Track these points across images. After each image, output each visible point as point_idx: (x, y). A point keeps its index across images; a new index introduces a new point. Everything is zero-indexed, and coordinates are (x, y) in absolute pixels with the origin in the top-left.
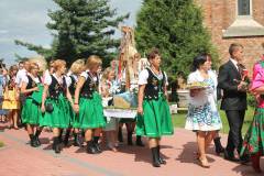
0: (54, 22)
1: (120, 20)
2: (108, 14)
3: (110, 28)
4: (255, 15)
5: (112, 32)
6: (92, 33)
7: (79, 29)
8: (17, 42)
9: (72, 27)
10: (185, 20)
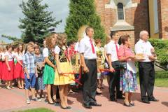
0: (23, 24)
1: (57, 23)
2: (51, 20)
3: (52, 28)
4: (126, 19)
5: (53, 30)
6: (43, 30)
7: (36, 28)
8: (3, 36)
9: (33, 28)
10: (91, 22)
